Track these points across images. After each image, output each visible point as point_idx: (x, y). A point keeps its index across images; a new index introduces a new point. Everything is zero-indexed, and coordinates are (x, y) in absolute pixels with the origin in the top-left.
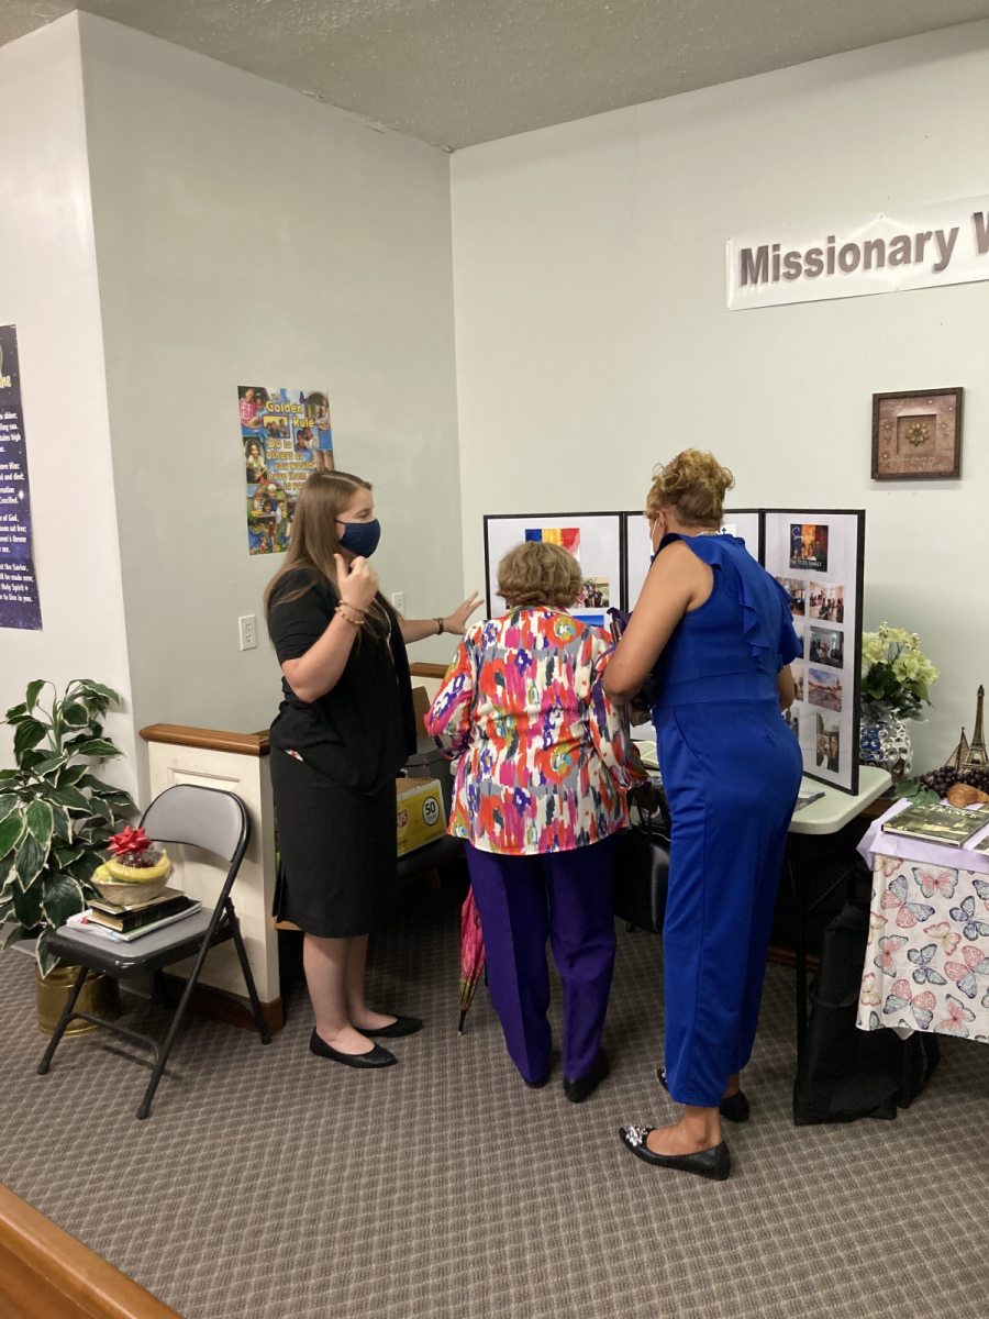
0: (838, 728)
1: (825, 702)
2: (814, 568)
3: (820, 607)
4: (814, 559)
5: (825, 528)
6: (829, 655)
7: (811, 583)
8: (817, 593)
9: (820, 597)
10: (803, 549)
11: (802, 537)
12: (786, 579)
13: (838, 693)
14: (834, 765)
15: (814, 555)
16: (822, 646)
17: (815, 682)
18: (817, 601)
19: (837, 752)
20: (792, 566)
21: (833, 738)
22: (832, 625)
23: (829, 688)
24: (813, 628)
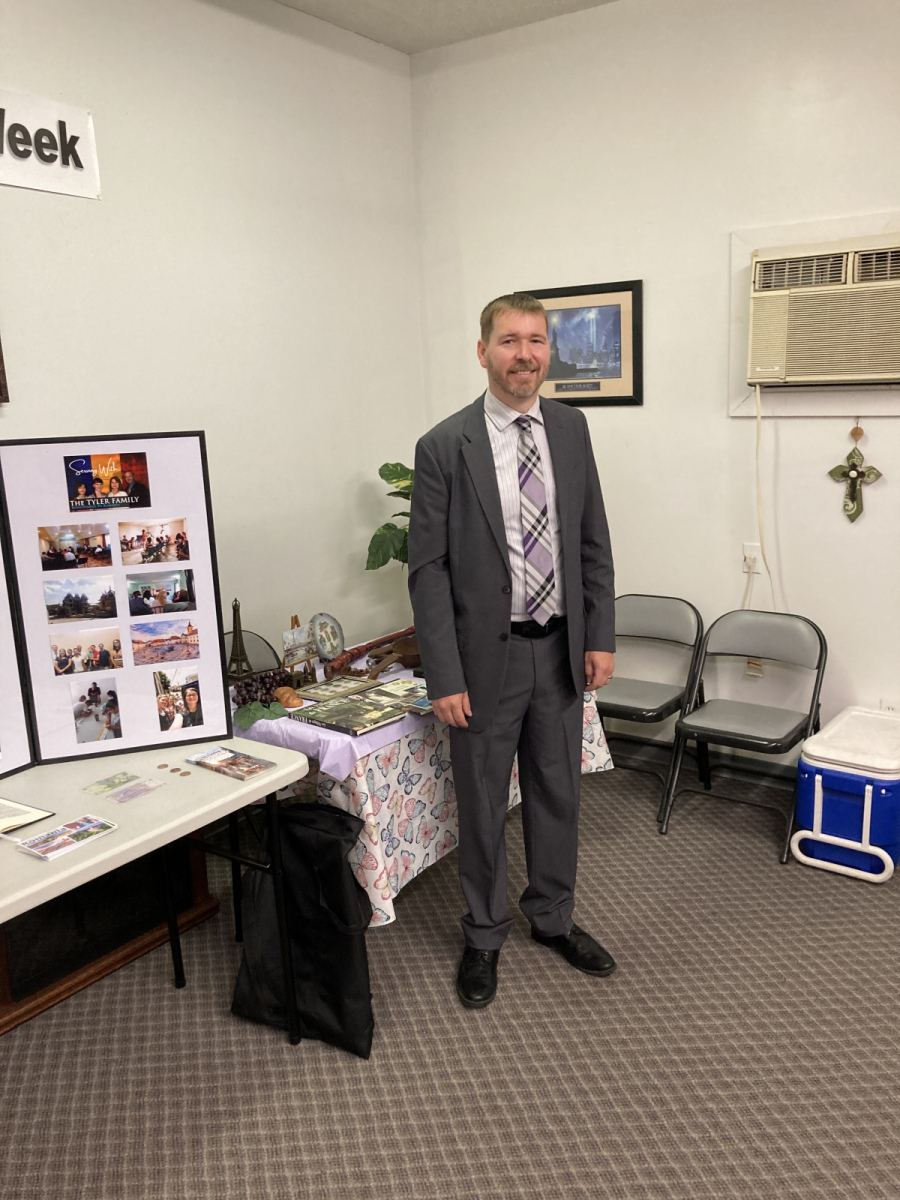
0: (196, 676)
1: (168, 655)
2: (123, 505)
3: (142, 550)
4: (123, 494)
5: (141, 457)
6: (169, 600)
7: (120, 524)
8: (133, 534)
9: (140, 538)
10: (97, 486)
11: (94, 472)
12: (63, 528)
13: (190, 639)
14: (194, 718)
15: (121, 489)
16: (152, 593)
17: (147, 638)
18: (135, 544)
19: (199, 702)
20: (73, 509)
21: (189, 691)
22: (172, 565)
23: (173, 638)
24: (129, 577)
